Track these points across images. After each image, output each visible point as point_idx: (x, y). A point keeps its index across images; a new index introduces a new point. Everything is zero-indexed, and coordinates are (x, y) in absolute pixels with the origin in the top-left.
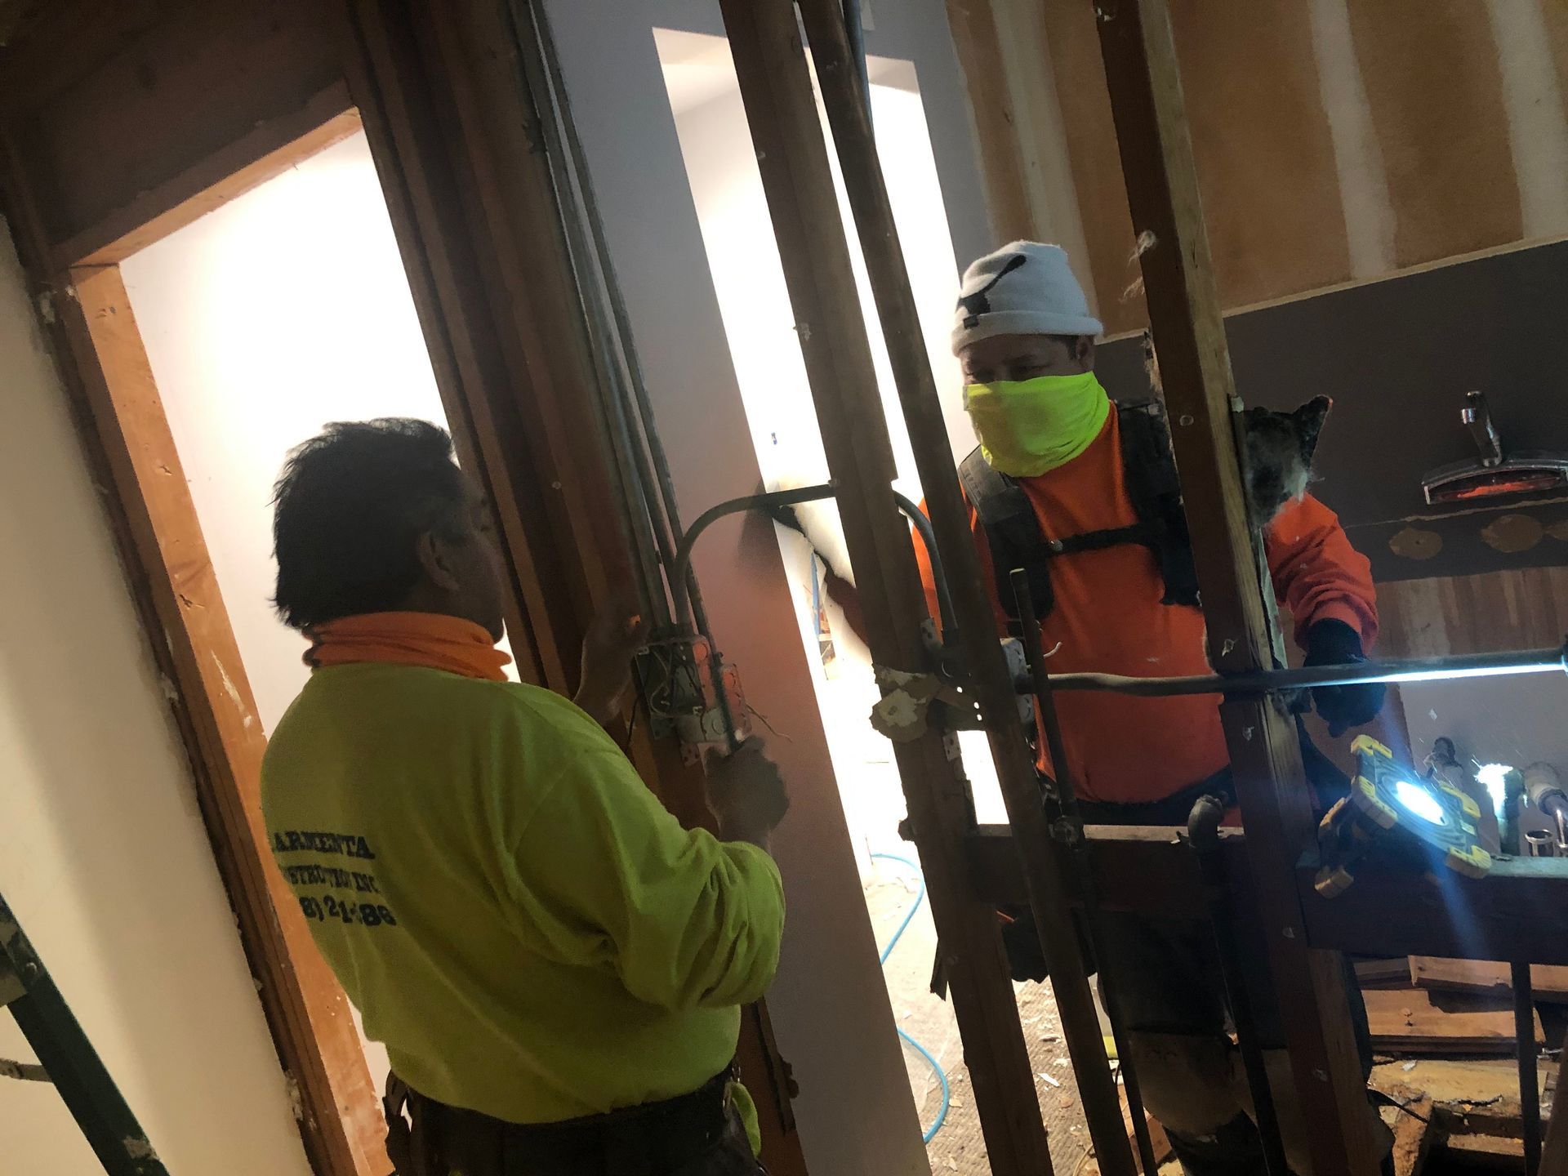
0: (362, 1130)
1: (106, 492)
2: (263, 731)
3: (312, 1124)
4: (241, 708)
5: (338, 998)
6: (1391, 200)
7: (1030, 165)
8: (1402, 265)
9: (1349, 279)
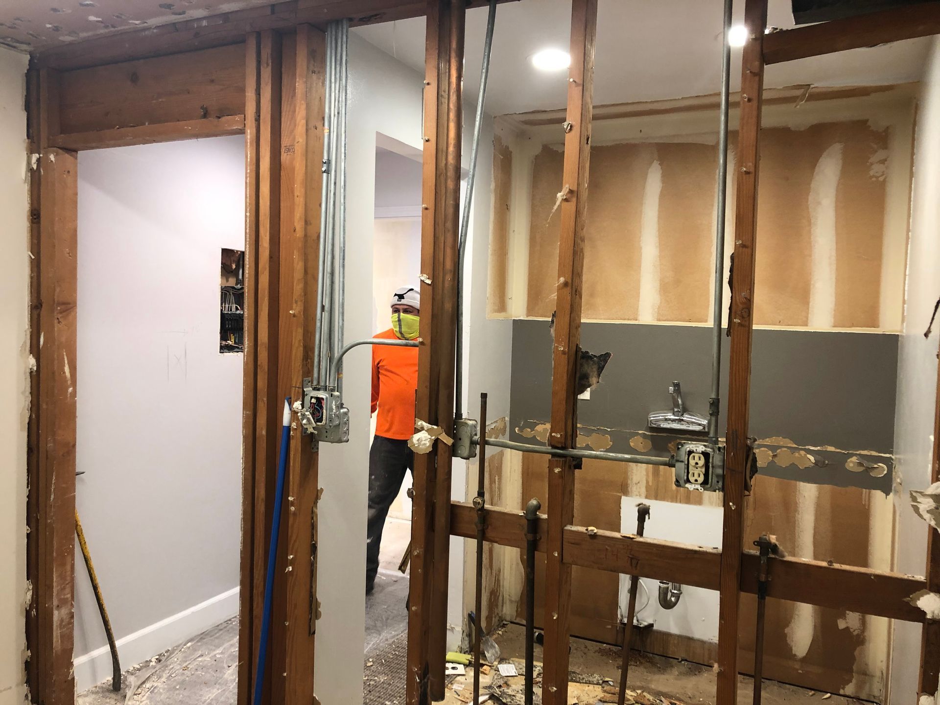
0: (62, 621)
1: (33, 257)
2: (76, 397)
3: (34, 612)
4: (69, 382)
5: (71, 546)
6: (660, 291)
7: (512, 232)
8: (659, 320)
9: (637, 320)
